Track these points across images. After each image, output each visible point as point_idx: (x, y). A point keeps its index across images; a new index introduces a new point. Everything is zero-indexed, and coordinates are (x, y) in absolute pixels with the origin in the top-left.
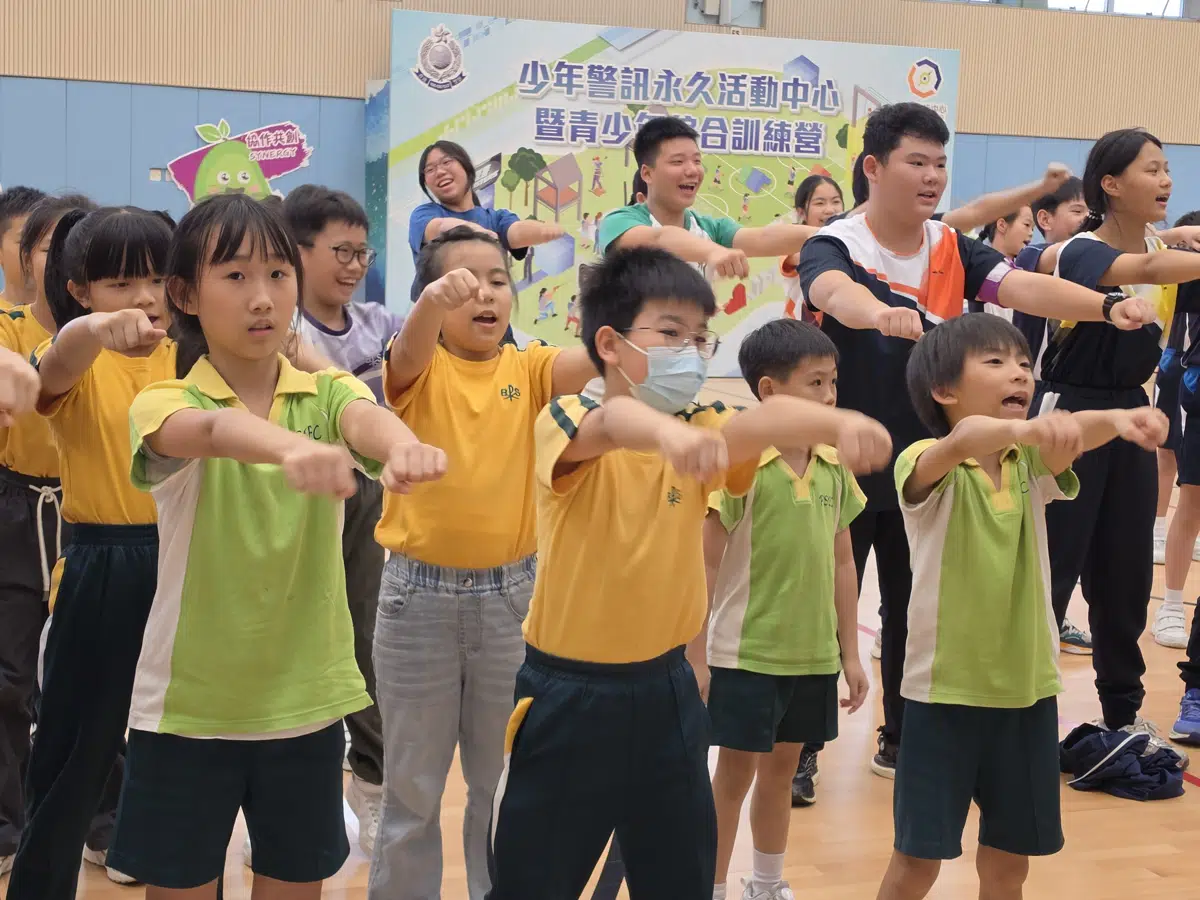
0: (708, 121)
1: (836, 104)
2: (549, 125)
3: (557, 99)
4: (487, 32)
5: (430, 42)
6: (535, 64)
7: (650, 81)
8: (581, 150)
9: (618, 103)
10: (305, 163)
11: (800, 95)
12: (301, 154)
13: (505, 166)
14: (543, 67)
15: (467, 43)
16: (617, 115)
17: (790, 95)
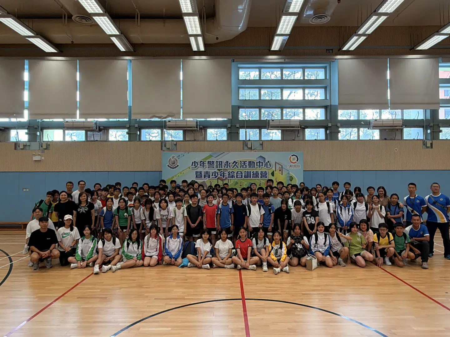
0: (238, 172)
1: (270, 166)
2: (199, 175)
3: (200, 169)
4: (184, 155)
5: (171, 159)
6: (195, 162)
7: (223, 164)
9: (215, 169)
11: (261, 165)
14: (197, 162)
15: (179, 158)
16: (215, 172)
17: (258, 165)
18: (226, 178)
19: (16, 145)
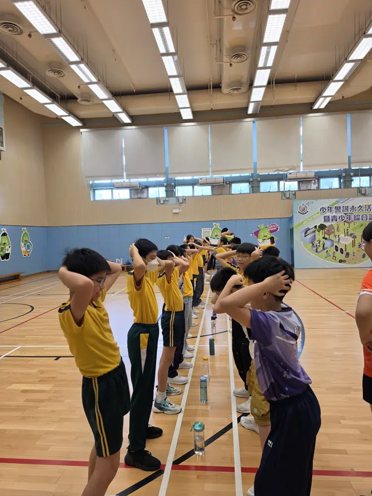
0: (362, 215)
2: (327, 219)
3: (328, 214)
4: (313, 203)
5: (301, 206)
6: (323, 208)
7: (349, 209)
8: (334, 223)
9: (341, 213)
10: (278, 230)
12: (277, 229)
13: (317, 228)
14: (325, 208)
15: (308, 205)
16: (342, 216)
18: (352, 221)
19: (158, 200)
